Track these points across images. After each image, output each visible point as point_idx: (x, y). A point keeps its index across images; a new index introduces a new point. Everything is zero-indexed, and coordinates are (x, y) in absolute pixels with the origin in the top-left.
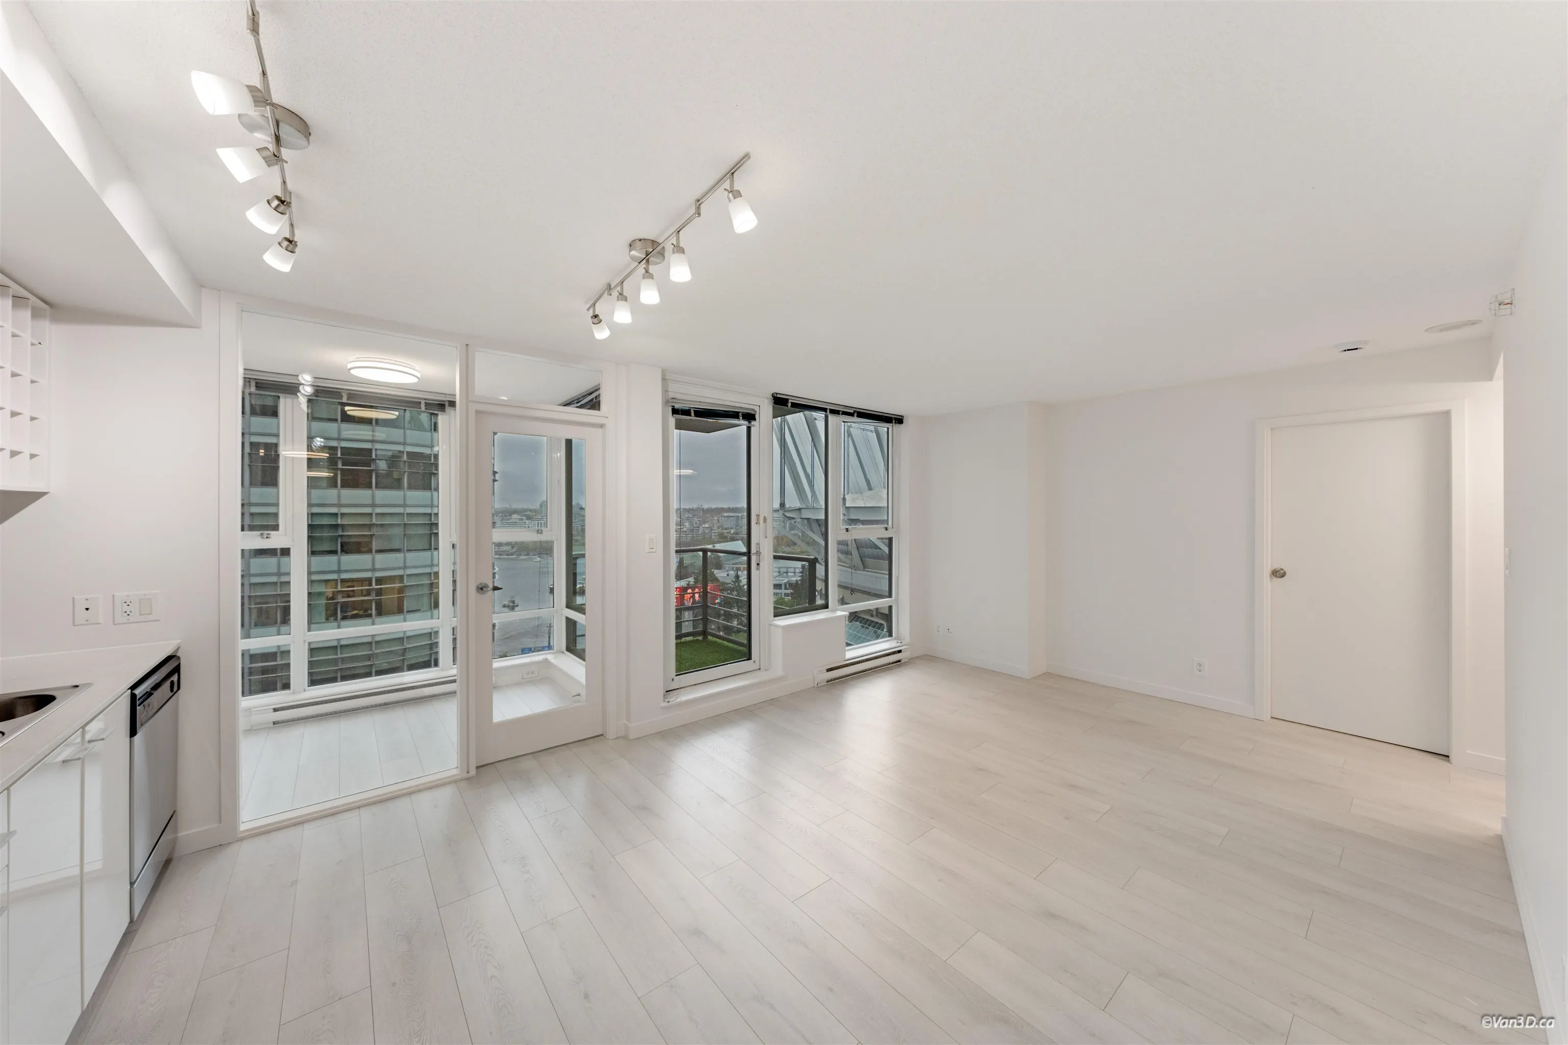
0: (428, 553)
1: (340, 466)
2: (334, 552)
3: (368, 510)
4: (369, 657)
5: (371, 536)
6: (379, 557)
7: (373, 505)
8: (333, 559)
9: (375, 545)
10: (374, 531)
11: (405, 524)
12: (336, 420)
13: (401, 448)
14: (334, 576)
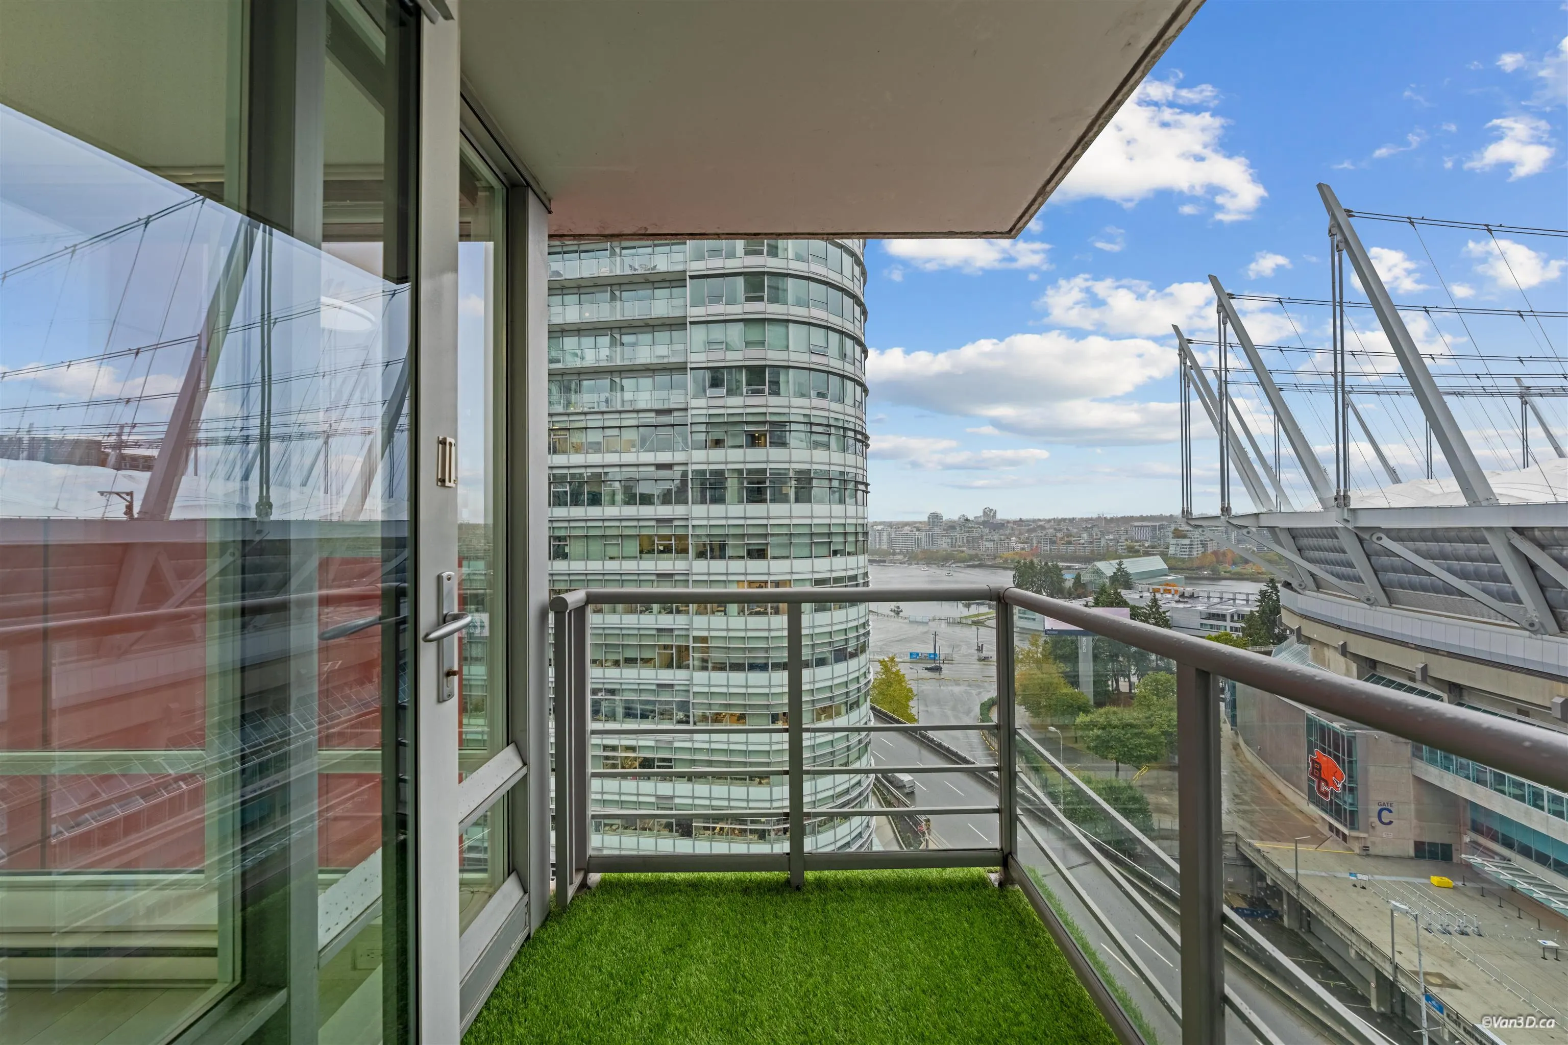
0: (809, 561)
1: (745, 485)
2: (743, 557)
3: (764, 522)
4: (767, 650)
5: (767, 544)
6: (773, 563)
7: (768, 518)
8: (741, 563)
9: (770, 553)
10: (770, 540)
11: (791, 534)
12: (742, 446)
13: (786, 466)
14: (742, 578)
